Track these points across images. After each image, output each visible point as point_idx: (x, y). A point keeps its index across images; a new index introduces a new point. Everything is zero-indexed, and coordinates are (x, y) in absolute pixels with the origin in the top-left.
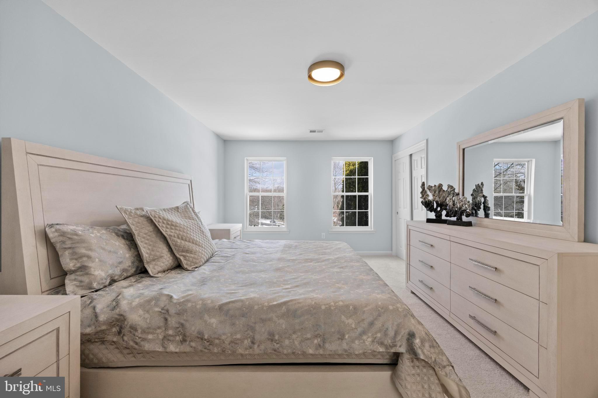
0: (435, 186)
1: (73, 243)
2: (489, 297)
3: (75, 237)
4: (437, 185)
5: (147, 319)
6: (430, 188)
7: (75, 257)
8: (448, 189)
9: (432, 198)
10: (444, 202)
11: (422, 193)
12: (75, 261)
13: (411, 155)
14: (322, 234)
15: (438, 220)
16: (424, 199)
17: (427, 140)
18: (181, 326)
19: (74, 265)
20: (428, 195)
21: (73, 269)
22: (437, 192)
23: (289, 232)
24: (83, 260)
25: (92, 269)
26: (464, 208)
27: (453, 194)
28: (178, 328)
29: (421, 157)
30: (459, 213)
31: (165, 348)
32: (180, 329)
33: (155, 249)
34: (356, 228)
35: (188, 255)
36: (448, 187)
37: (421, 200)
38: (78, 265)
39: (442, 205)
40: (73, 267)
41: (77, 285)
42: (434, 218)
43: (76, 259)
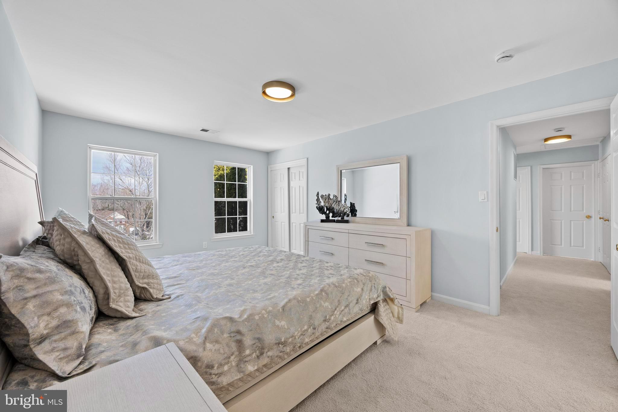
0: (326, 195)
1: (38, 287)
2: (379, 263)
3: (38, 275)
4: (327, 194)
5: (219, 350)
6: (322, 196)
7: (48, 310)
8: (334, 198)
9: (323, 204)
10: (331, 207)
11: (317, 200)
12: (46, 318)
13: (289, 169)
14: (204, 243)
15: (327, 220)
16: (319, 205)
17: (307, 159)
18: (257, 341)
19: (46, 326)
20: (320, 202)
21: (45, 332)
22: (327, 200)
23: (162, 246)
24: (61, 313)
25: (80, 324)
26: (345, 211)
27: (337, 201)
28: (255, 344)
29: (299, 171)
30: (342, 214)
31: (243, 372)
32: (257, 344)
33: (116, 279)
34: (236, 234)
35: (151, 281)
36: (334, 196)
37: (316, 205)
38: (54, 323)
39: (331, 209)
40: (45, 329)
41: (60, 357)
42: (325, 218)
43: (49, 314)
